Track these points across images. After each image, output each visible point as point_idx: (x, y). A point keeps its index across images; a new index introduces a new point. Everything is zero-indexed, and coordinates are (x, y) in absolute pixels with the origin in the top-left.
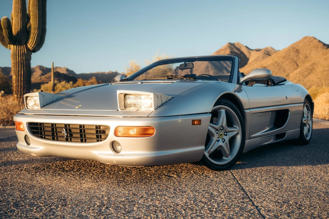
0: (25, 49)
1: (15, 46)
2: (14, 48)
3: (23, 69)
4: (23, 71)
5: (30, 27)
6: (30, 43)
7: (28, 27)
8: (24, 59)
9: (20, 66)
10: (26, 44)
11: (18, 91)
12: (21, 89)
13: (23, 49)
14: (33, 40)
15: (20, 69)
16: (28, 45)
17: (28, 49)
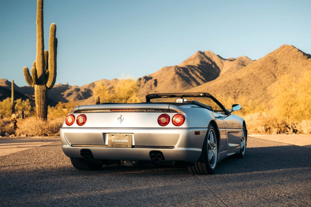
0: (45, 87)
1: (38, 86)
2: (38, 87)
3: (44, 100)
4: (44, 102)
5: (48, 73)
6: (48, 83)
7: (46, 72)
8: (44, 94)
9: (41, 99)
10: (46, 84)
11: (40, 115)
12: (42, 114)
13: (43, 87)
14: (50, 82)
15: (41, 100)
16: (47, 85)
17: (47, 87)
